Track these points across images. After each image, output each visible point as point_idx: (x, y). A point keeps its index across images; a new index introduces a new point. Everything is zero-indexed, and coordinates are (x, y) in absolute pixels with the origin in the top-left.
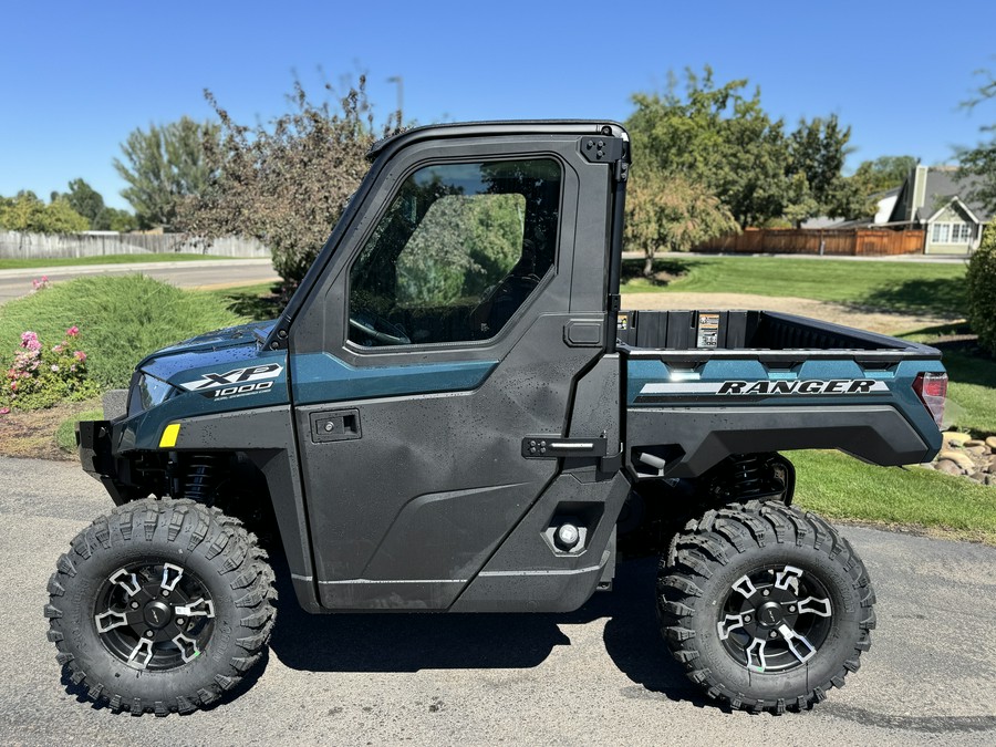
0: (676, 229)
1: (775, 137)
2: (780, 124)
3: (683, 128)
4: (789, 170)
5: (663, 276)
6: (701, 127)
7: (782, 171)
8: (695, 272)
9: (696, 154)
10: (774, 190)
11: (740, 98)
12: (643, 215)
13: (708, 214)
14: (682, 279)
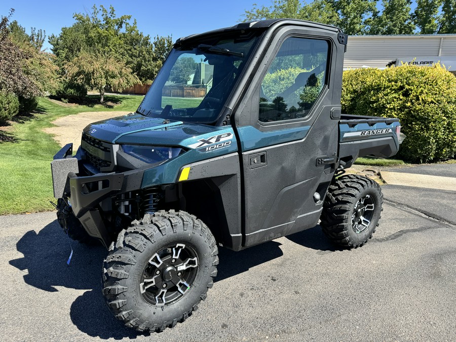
0: (115, 82)
1: (146, 43)
2: (147, 38)
3: (104, 35)
4: (155, 59)
5: (110, 103)
6: (112, 35)
7: (152, 59)
8: (124, 102)
9: (111, 47)
10: (149, 67)
11: (128, 24)
12: (98, 74)
13: (128, 76)
14: (119, 105)
